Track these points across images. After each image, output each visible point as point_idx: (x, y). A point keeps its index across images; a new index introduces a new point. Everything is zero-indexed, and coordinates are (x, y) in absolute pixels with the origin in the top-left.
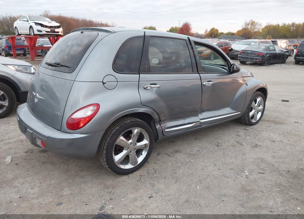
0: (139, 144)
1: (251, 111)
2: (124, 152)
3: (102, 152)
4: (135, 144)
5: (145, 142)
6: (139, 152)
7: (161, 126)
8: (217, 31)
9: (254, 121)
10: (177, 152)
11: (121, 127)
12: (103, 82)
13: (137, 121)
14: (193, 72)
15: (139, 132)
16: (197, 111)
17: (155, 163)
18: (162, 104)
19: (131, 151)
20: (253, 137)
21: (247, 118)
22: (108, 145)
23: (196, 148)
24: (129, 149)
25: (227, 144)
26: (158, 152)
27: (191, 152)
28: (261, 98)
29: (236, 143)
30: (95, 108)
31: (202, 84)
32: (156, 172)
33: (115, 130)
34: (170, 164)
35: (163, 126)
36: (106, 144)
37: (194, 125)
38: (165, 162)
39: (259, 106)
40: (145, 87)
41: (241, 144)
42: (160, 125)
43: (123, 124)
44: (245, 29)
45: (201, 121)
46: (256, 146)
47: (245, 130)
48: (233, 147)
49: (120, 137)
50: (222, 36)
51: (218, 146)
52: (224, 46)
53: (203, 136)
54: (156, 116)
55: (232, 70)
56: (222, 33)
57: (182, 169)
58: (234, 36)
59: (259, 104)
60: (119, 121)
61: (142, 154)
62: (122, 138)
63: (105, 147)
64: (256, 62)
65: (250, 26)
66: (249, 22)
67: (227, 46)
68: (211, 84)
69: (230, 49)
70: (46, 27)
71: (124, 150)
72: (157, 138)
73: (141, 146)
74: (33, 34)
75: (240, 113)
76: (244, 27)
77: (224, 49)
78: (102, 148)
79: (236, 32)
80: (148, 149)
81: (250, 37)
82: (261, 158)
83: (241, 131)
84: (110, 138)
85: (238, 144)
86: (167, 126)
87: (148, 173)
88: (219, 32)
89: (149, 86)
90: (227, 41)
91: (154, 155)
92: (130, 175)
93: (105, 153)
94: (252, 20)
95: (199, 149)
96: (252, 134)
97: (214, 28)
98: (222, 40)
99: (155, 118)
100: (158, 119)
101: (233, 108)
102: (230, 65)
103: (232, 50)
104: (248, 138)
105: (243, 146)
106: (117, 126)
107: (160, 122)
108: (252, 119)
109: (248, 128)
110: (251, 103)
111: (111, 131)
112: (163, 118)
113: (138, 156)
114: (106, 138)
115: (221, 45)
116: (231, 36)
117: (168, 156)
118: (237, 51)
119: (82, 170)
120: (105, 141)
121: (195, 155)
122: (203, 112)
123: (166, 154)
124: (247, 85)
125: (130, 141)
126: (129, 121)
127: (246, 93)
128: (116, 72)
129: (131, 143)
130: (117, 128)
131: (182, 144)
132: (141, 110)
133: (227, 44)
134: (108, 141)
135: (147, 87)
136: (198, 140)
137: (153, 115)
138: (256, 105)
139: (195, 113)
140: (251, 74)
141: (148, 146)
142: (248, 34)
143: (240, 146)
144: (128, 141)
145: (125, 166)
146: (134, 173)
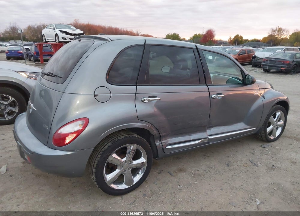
0: (135, 162)
1: (269, 126)
2: (117, 171)
3: (92, 170)
4: (130, 163)
5: (142, 160)
6: (135, 171)
7: (161, 143)
8: (241, 37)
9: (272, 137)
10: (181, 170)
11: (113, 143)
12: (94, 94)
13: (133, 137)
14: (200, 83)
15: (135, 149)
16: (205, 126)
17: (154, 183)
18: (162, 118)
19: (125, 170)
20: (271, 156)
21: (264, 135)
22: (98, 163)
23: (203, 168)
24: (123, 168)
25: (239, 163)
26: (159, 170)
27: (197, 172)
28: (281, 111)
29: (249, 163)
30: (84, 123)
31: (211, 96)
32: (153, 194)
33: (106, 147)
34: (170, 185)
35: (164, 143)
36: (96, 162)
37: (201, 141)
38: (165, 183)
39: (279, 121)
40: (143, 99)
41: (255, 165)
42: (160, 141)
43: (116, 140)
44: (271, 36)
45: (209, 137)
46: (273, 167)
47: (262, 148)
48: (246, 167)
49: (113, 154)
50: (247, 42)
51: (228, 166)
52: (247, 53)
53: (213, 152)
54: (155, 131)
55: (246, 81)
56: (247, 40)
57: (183, 192)
58: (260, 43)
59: (279, 118)
60: (113, 137)
61: (138, 174)
62: (115, 155)
63: (95, 166)
64: (281, 70)
65: (276, 33)
66: (276, 29)
67: (251, 53)
68: (222, 97)
69: (253, 56)
70: (70, 34)
71: (117, 169)
72: (156, 156)
73: (137, 164)
74: (58, 41)
75: (256, 128)
76: (271, 34)
77: (247, 56)
78: (93, 166)
79: (262, 39)
80: (146, 168)
81: (277, 44)
82: (278, 184)
83: (256, 148)
84: (100, 155)
85: (252, 164)
86: (168, 143)
87: (145, 195)
88: (243, 39)
89: (147, 99)
90: (252, 48)
91: (154, 173)
92: (124, 196)
93: (95, 172)
94: (279, 26)
95: (206, 168)
96: (270, 153)
97: (238, 35)
98: (245, 47)
99: (154, 134)
100: (158, 135)
101: (247, 124)
102: (245, 76)
103: (255, 57)
104: (264, 157)
105: (257, 167)
106: (109, 143)
107: (160, 138)
108: (270, 136)
109: (266, 145)
110: (268, 117)
111: (103, 147)
112: (163, 134)
113: (134, 175)
114: (97, 155)
115: (244, 52)
116: (256, 43)
117: (170, 176)
118: (260, 59)
119: (74, 187)
120: (95, 159)
121: (200, 175)
122: (212, 127)
123: (168, 172)
124: (264, 98)
125: (125, 159)
126: (123, 137)
127: (263, 107)
128: (109, 84)
129: (125, 161)
130: (110, 144)
131: (188, 162)
132: (137, 125)
133: (250, 51)
134: (98, 159)
135: (144, 100)
136: (206, 157)
137: (151, 131)
138: (275, 120)
139: (202, 128)
140: (271, 85)
141: (145, 165)
142: (275, 40)
143: (254, 167)
144: (122, 158)
145: (118, 186)
146: (129, 194)
